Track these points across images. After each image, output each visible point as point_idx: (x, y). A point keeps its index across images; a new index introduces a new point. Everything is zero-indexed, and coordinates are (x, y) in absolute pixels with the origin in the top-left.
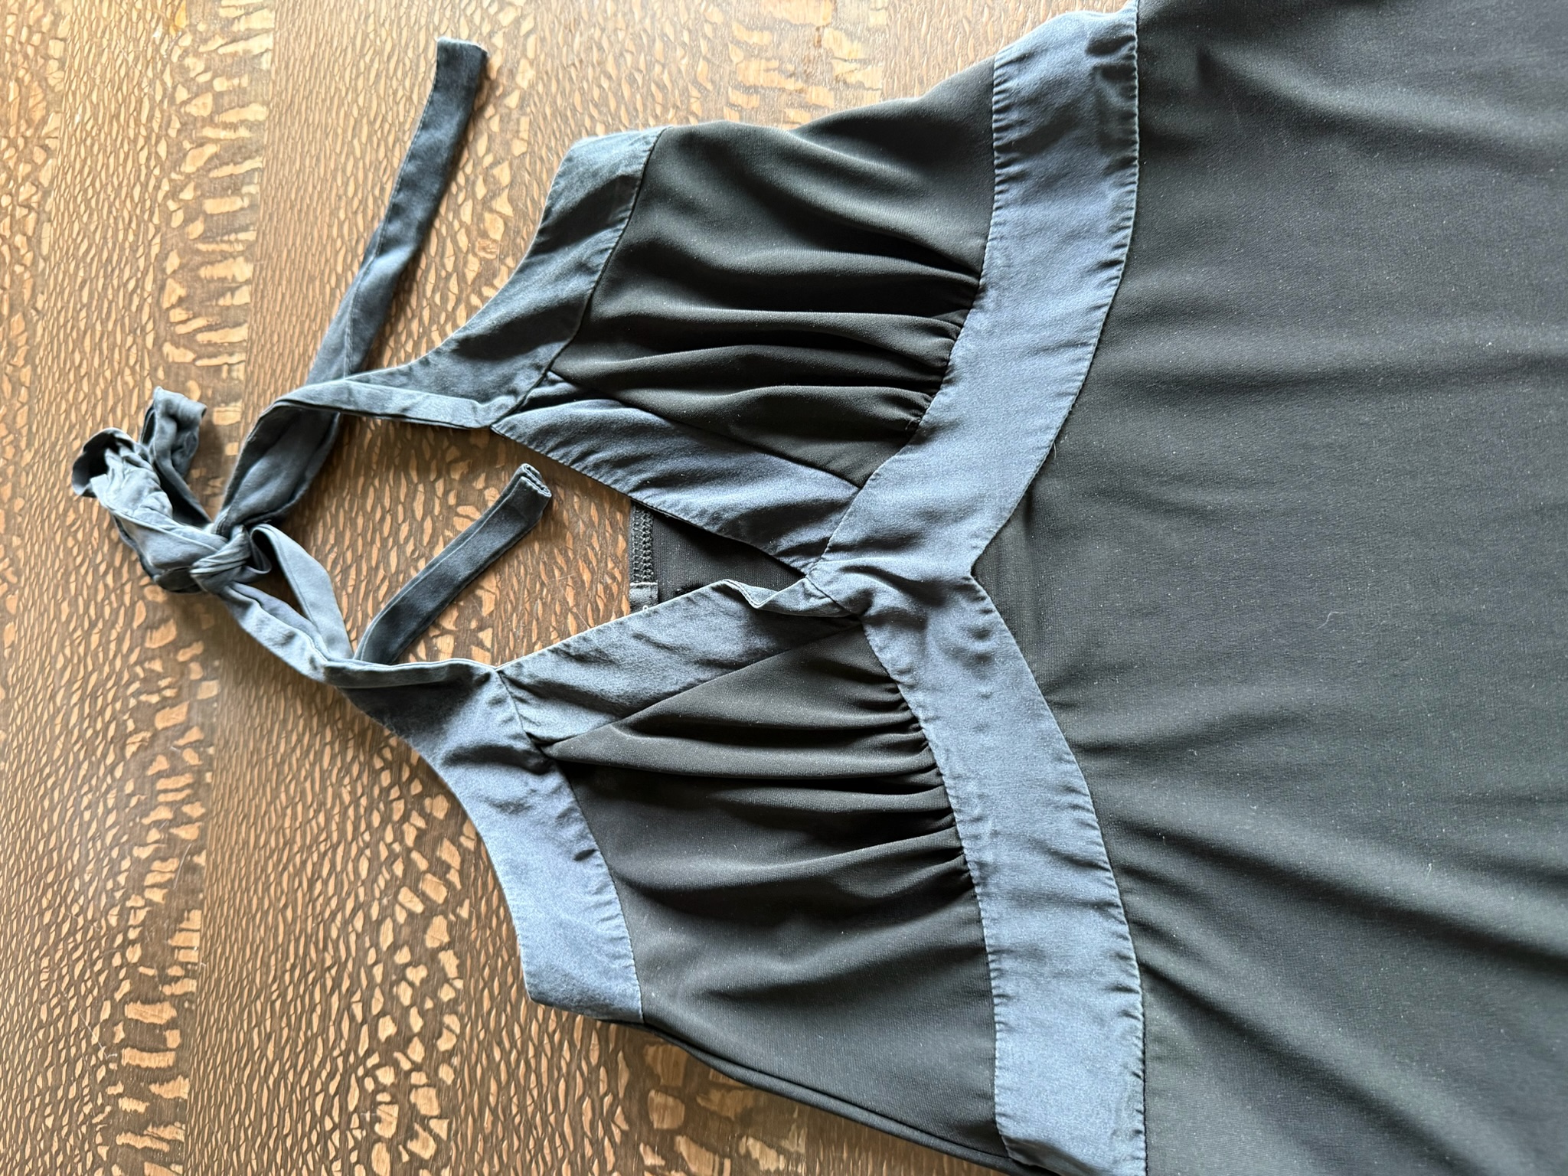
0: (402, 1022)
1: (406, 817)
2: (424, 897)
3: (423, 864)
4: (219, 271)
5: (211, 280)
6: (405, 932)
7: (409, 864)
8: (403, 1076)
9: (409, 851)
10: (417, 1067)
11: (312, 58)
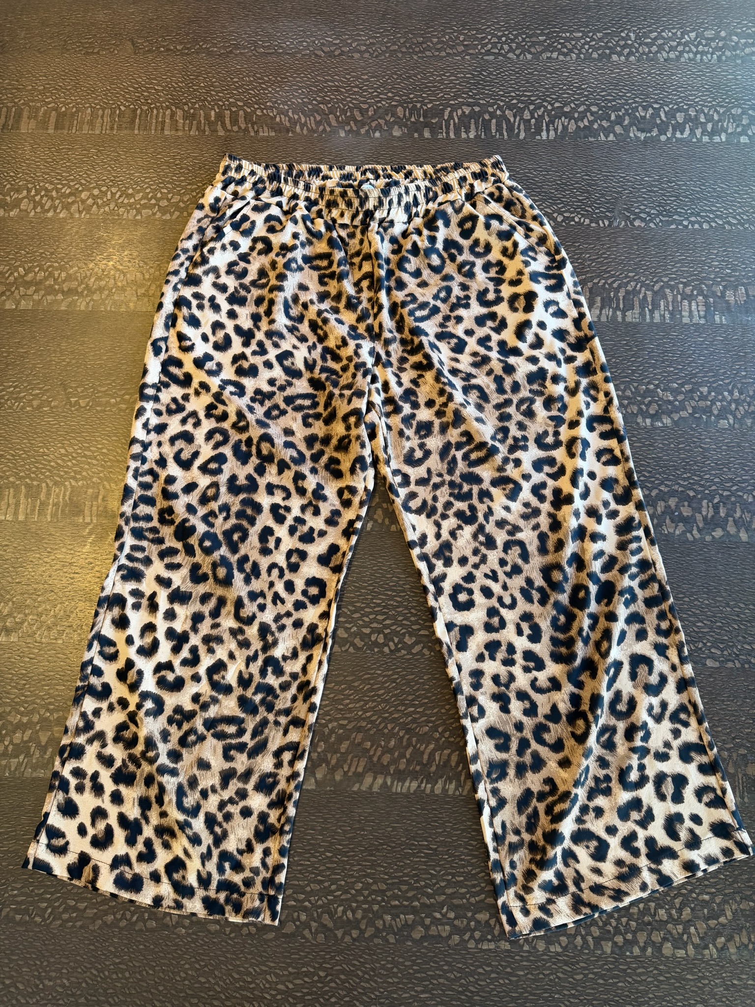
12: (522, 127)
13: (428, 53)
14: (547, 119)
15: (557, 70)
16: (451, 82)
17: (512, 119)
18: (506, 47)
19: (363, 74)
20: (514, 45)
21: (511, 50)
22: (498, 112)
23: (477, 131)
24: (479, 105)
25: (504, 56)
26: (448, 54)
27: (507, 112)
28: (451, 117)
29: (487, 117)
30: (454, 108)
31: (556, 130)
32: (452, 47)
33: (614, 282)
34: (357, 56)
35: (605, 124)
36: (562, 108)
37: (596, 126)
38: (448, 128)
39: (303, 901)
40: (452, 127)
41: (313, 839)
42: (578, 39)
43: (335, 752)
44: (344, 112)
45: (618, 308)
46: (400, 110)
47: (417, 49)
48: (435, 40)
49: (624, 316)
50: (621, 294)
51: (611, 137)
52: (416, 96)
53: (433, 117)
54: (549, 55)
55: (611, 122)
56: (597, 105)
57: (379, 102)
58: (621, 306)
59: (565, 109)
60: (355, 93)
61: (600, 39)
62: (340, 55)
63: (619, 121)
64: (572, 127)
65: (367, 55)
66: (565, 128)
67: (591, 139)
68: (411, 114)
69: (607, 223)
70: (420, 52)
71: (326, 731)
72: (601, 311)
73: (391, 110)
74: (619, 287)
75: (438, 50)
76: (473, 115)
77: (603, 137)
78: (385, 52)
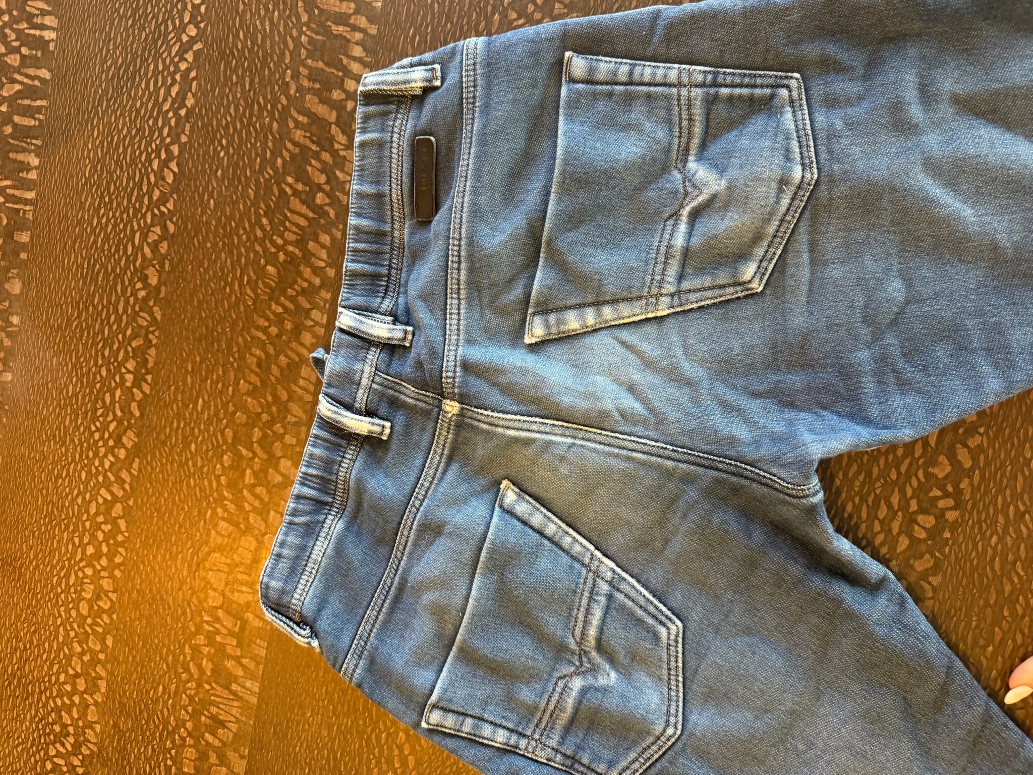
0: (98, 549)
1: (105, 456)
2: (112, 494)
3: (112, 478)
4: (21, 157)
5: (15, 161)
6: (103, 507)
7: (105, 476)
8: (96, 572)
9: (106, 471)
10: (104, 569)
11: (78, 53)
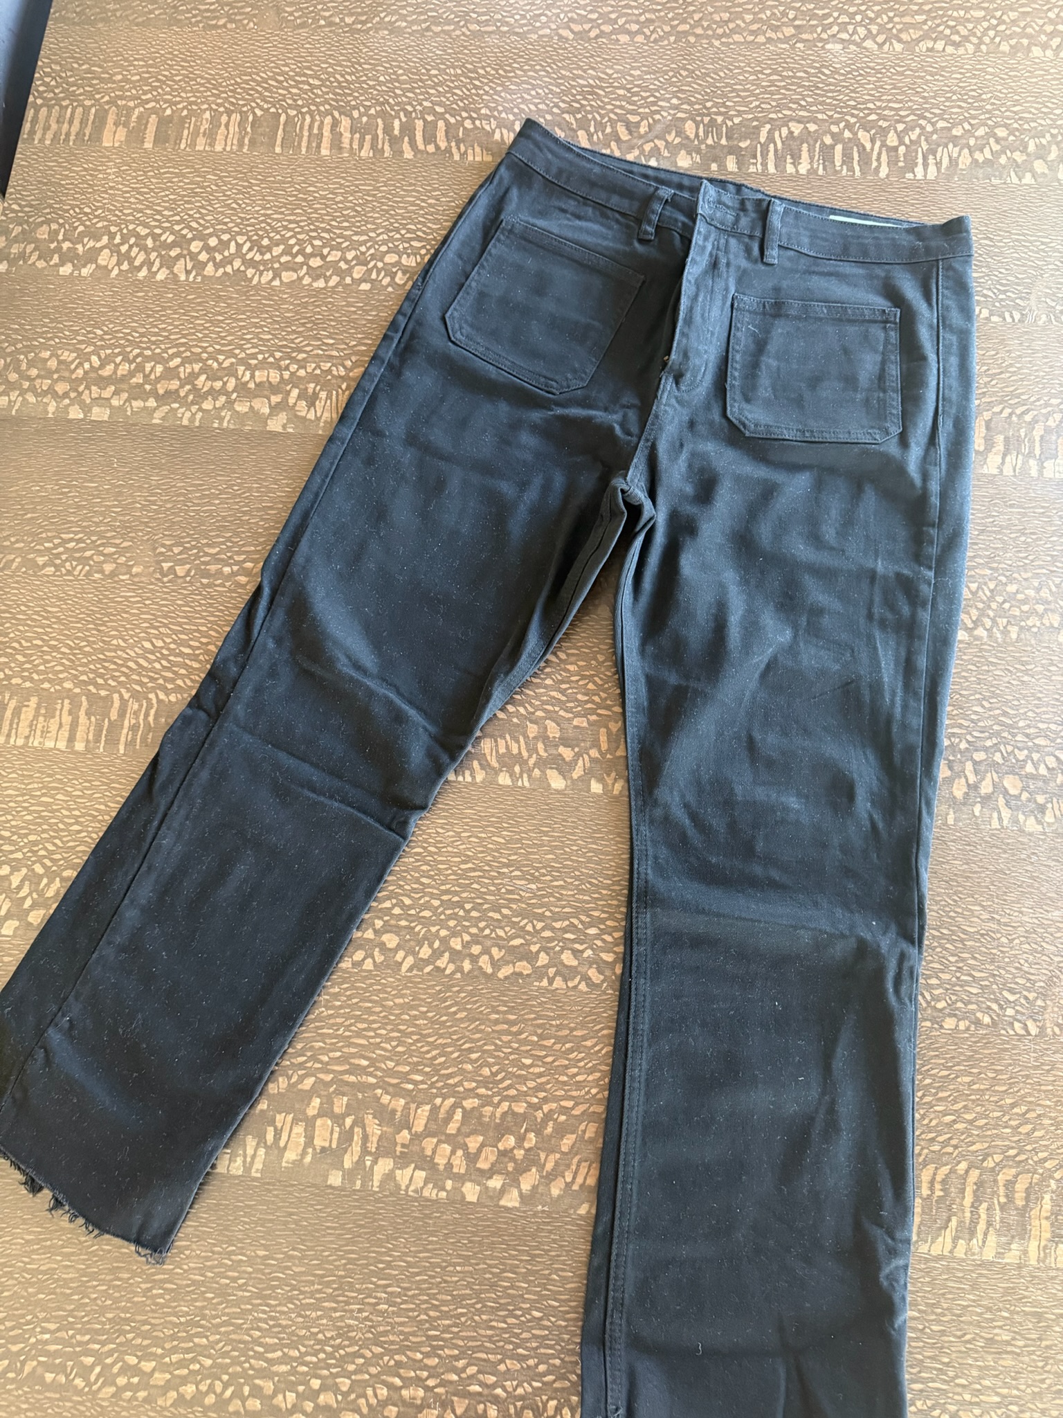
12: (884, 157)
13: (737, 38)
14: (925, 146)
15: (943, 68)
16: (772, 83)
17: (868, 146)
18: (862, 31)
19: (633, 68)
20: (874, 29)
21: (870, 35)
22: (847, 134)
23: (811, 163)
24: (815, 121)
25: (858, 45)
26: (769, 40)
27: (861, 134)
28: (770, 139)
29: (828, 140)
30: (776, 125)
31: (938, 164)
32: (776, 29)
33: (1028, 411)
34: (624, 38)
35: (1019, 157)
36: (949, 129)
37: (1003, 160)
38: (765, 155)
39: (494, 1386)
40: (771, 154)
41: (512, 1287)
42: (978, 21)
43: (553, 1151)
44: (600, 126)
45: (1031, 454)
46: (689, 128)
47: (720, 31)
48: (749, 17)
49: (1041, 468)
50: (1038, 432)
51: (1028, 179)
52: (716, 105)
53: (743, 137)
54: (930, 44)
55: (1028, 155)
56: (1006, 126)
57: (658, 112)
58: (1037, 452)
59: (955, 132)
60: (619, 98)
61: (1014, 22)
62: (597, 37)
63: (1042, 153)
64: (965, 160)
65: (640, 38)
66: (953, 162)
67: (995, 181)
68: (706, 133)
69: (1017, 316)
70: (724, 35)
71: (539, 1114)
72: (1003, 459)
73: (676, 125)
74: (1035, 421)
75: (752, 32)
76: (806, 136)
77: (1015, 180)
78: (668, 34)
